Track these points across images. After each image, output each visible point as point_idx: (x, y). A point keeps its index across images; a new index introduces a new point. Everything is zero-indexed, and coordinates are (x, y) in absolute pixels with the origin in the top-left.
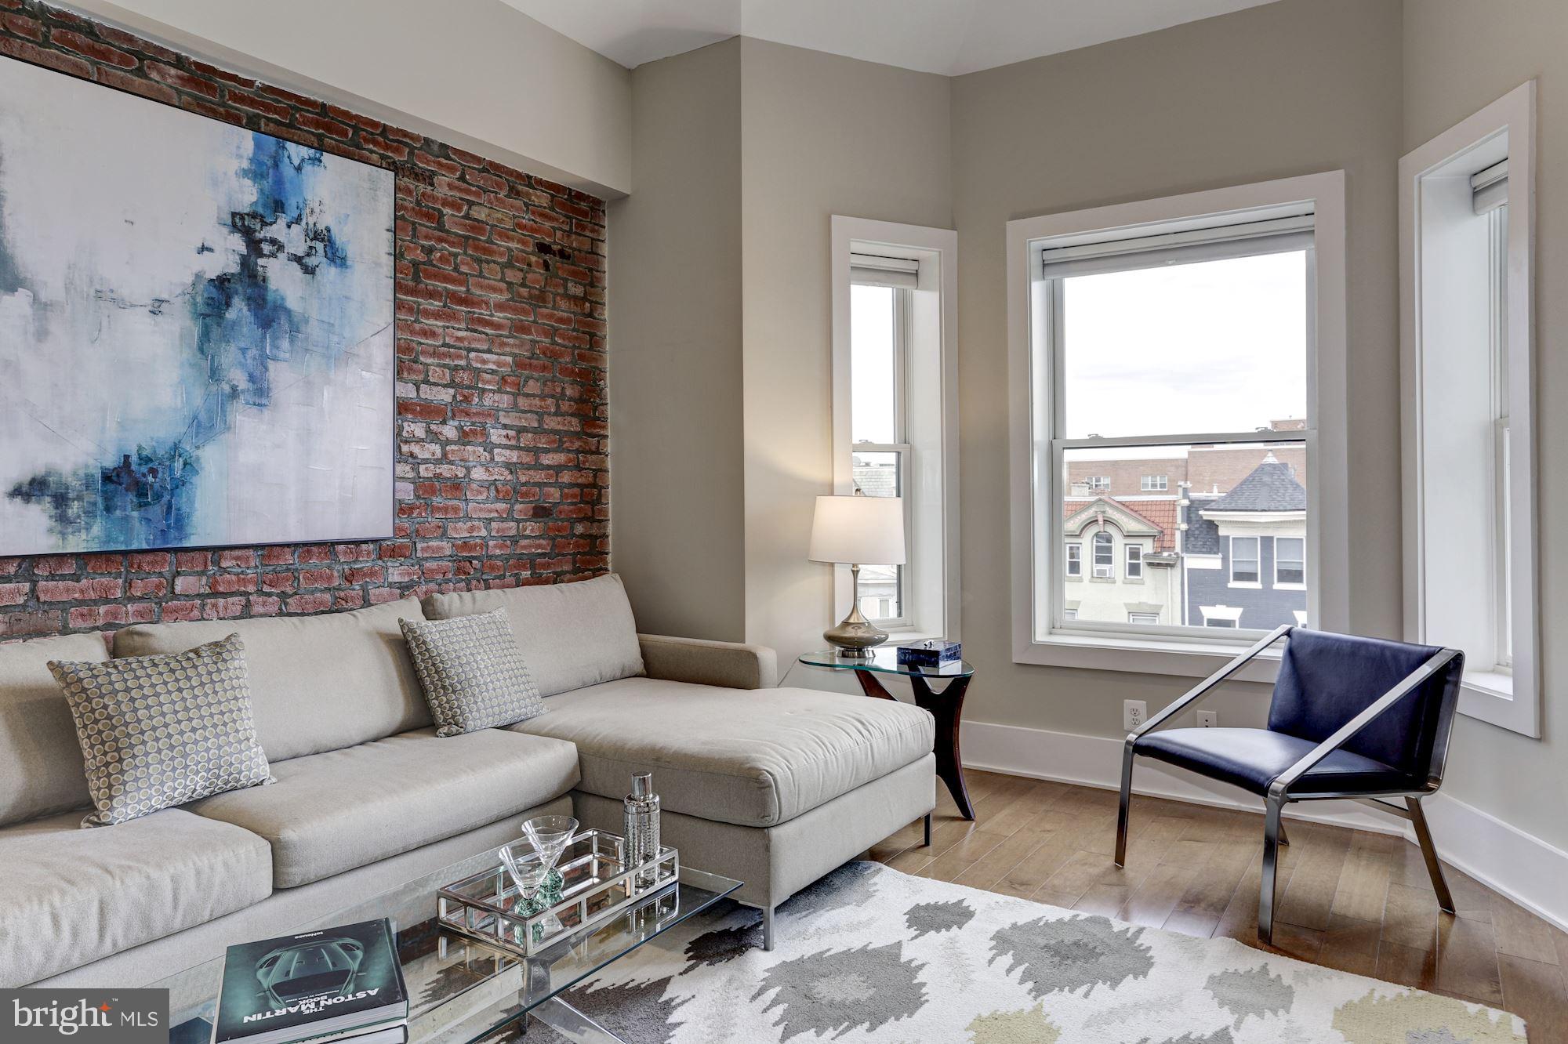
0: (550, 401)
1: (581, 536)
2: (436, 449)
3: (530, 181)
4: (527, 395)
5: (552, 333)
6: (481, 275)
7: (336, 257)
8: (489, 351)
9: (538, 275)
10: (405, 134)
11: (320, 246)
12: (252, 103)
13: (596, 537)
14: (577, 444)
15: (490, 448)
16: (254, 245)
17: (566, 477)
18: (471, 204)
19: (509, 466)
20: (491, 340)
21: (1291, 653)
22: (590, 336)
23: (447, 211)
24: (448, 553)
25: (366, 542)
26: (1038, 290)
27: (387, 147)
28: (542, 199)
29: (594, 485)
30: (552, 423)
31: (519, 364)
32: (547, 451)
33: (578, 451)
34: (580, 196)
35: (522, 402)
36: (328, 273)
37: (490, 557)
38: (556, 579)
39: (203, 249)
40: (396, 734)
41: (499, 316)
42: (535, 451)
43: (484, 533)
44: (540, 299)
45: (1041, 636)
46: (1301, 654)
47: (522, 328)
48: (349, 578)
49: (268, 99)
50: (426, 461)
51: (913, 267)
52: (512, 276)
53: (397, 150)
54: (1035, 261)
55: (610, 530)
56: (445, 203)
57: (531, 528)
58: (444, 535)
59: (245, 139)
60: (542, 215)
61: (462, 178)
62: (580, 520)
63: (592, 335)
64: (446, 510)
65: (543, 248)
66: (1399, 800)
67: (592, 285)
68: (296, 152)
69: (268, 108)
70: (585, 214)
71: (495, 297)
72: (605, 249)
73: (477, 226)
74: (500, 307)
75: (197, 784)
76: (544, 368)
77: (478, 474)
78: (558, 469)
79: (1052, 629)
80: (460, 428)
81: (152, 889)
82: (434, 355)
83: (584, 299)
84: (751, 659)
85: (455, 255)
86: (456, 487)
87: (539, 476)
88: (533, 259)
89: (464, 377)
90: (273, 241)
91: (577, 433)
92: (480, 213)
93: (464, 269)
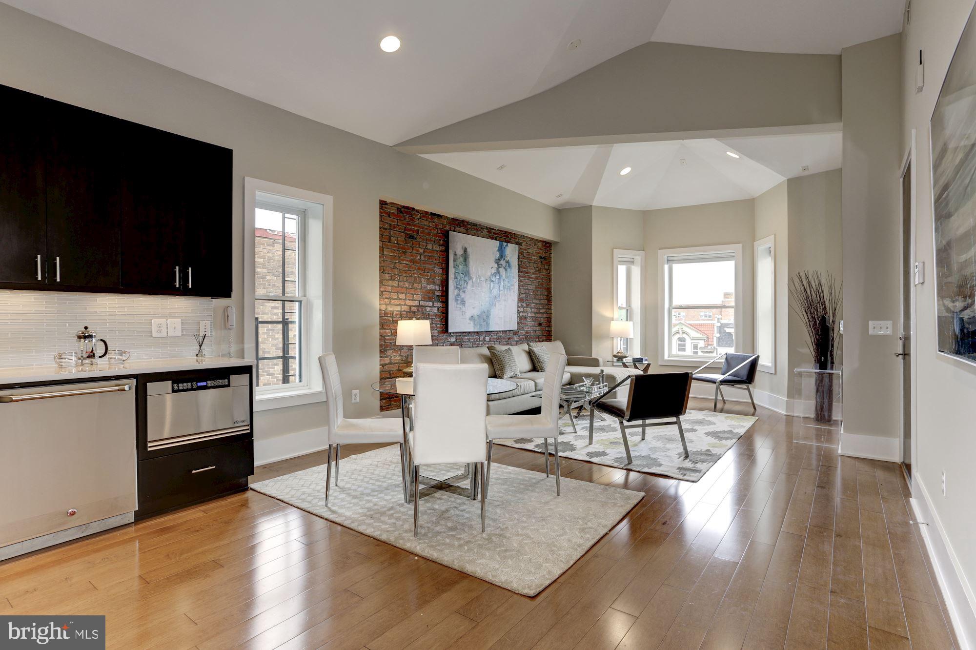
0: (542, 296)
1: (547, 331)
2: (522, 309)
3: (538, 241)
4: (538, 295)
5: (542, 279)
6: (530, 266)
7: (510, 266)
8: (531, 285)
9: (539, 265)
10: (518, 235)
11: (507, 264)
12: (496, 234)
13: (550, 331)
14: (547, 307)
15: (531, 308)
16: (498, 265)
17: (545, 316)
18: (528, 249)
19: (534, 313)
20: (532, 282)
21: (726, 358)
22: (549, 279)
23: (524, 251)
24: (524, 333)
25: (511, 331)
26: (666, 267)
27: (515, 238)
28: (540, 245)
29: (550, 318)
30: (542, 302)
31: (536, 288)
32: (541, 309)
33: (547, 309)
34: (548, 243)
35: (537, 297)
36: (509, 270)
37: (531, 335)
38: (543, 341)
39: (492, 268)
40: (530, 371)
41: (533, 276)
42: (539, 309)
43: (530, 329)
44: (540, 270)
45: (666, 357)
46: (729, 358)
47: (537, 278)
48: (509, 339)
49: (498, 232)
50: (521, 312)
51: (632, 260)
52: (535, 265)
53: (516, 239)
54: (666, 259)
55: (553, 329)
56: (524, 250)
57: (538, 328)
58: (523, 330)
59: (497, 243)
60: (540, 249)
61: (527, 243)
62: (547, 327)
63: (550, 278)
64: (524, 323)
65: (541, 257)
66: (745, 387)
67: (549, 266)
68: (505, 244)
69: (498, 234)
70: (548, 247)
71: (532, 271)
72: (552, 256)
73: (529, 254)
74: (533, 273)
75: (511, 374)
76: (541, 288)
77: (529, 315)
78: (543, 313)
79: (669, 356)
80: (526, 303)
81: (524, 385)
82: (522, 286)
83: (548, 269)
84: (597, 360)
85: (525, 262)
86: (526, 318)
87: (540, 315)
88: (539, 260)
89: (527, 291)
90: (501, 264)
91: (547, 304)
92: (530, 251)
93: (527, 265)
